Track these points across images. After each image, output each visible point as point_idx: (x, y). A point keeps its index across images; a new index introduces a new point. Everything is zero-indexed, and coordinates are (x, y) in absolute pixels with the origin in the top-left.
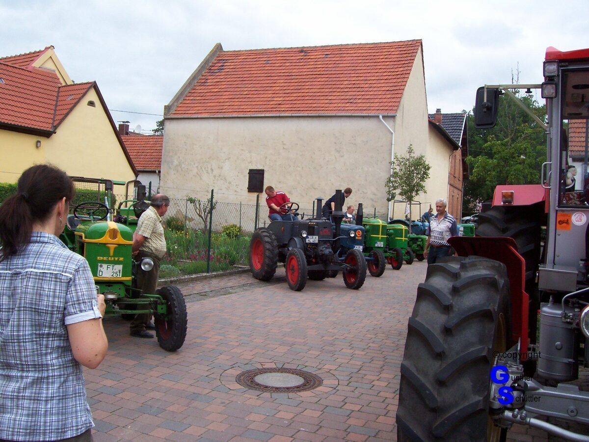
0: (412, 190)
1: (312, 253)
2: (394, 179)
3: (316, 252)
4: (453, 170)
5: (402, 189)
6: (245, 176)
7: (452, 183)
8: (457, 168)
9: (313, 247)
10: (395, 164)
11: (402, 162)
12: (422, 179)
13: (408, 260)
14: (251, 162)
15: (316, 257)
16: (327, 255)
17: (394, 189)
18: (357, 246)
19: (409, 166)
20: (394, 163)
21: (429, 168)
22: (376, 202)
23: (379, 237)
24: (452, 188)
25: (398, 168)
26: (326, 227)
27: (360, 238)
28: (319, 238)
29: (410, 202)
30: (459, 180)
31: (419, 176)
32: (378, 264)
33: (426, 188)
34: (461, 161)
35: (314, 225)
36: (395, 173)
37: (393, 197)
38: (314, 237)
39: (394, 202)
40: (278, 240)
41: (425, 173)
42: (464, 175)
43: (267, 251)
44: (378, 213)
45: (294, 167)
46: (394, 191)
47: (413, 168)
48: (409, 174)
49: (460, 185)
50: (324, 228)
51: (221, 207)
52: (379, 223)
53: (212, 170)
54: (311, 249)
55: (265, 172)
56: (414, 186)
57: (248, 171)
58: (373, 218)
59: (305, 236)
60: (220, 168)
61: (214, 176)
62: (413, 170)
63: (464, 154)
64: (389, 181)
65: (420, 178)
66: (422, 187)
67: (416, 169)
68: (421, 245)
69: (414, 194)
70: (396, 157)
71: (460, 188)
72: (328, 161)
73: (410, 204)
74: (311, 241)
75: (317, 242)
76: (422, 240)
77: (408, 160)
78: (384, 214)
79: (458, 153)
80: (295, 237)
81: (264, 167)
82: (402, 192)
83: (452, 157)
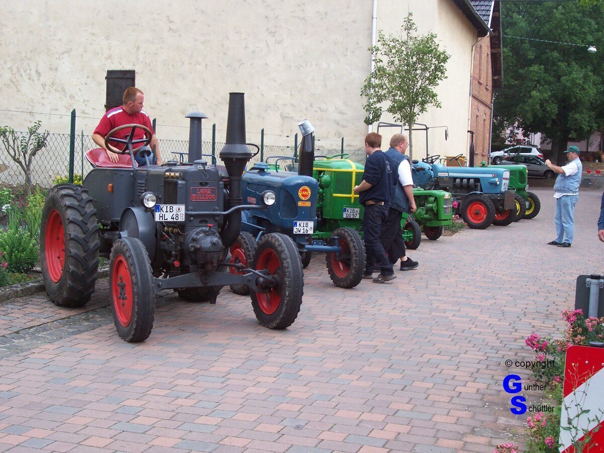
0: (412, 102)
1: (171, 245)
2: (377, 81)
3: (181, 244)
4: (477, 71)
5: (394, 101)
6: (99, 84)
7: (476, 93)
8: (484, 68)
9: (175, 230)
10: (379, 52)
11: (394, 47)
12: (433, 80)
13: (410, 240)
14: (110, 57)
15: (183, 254)
16: (207, 252)
17: (379, 101)
18: (302, 223)
19: (407, 55)
20: (377, 50)
21: (445, 60)
22: (343, 127)
23: (350, 198)
24: (476, 103)
25: (385, 59)
26: (206, 184)
27: (308, 204)
28: (187, 209)
29: (410, 126)
30: (486, 89)
31: (428, 74)
32: (349, 260)
33: (439, 98)
34: (490, 56)
35: (177, 178)
36: (381, 70)
37: (377, 116)
38: (175, 207)
39: (379, 126)
40: (100, 214)
41: (438, 69)
42: (494, 81)
43: (72, 244)
44: (348, 148)
45: (190, 64)
46: (378, 105)
47: (415, 59)
48: (408, 72)
49: (487, 97)
50: (201, 184)
51: (56, 144)
52: (351, 167)
53: (38, 73)
54: (169, 235)
55: (136, 75)
56: (417, 95)
57: (105, 75)
58: (339, 159)
59: (151, 204)
60: (54, 69)
61: (43, 85)
62: (415, 63)
63: (494, 44)
64: (369, 86)
65: (428, 79)
66: (434, 96)
67: (421, 60)
68: (435, 209)
69: (416, 109)
70: (381, 39)
71: (489, 103)
72: (253, 52)
73: (410, 130)
74: (169, 217)
75: (182, 218)
76: (436, 199)
77: (405, 43)
78: (359, 150)
79: (486, 41)
80: (133, 206)
81: (134, 65)
82: (393, 107)
83: (476, 47)
